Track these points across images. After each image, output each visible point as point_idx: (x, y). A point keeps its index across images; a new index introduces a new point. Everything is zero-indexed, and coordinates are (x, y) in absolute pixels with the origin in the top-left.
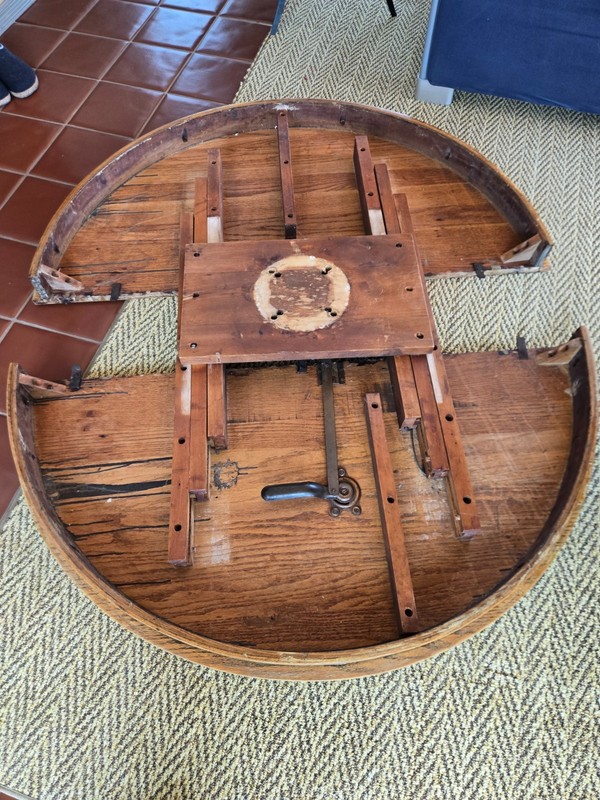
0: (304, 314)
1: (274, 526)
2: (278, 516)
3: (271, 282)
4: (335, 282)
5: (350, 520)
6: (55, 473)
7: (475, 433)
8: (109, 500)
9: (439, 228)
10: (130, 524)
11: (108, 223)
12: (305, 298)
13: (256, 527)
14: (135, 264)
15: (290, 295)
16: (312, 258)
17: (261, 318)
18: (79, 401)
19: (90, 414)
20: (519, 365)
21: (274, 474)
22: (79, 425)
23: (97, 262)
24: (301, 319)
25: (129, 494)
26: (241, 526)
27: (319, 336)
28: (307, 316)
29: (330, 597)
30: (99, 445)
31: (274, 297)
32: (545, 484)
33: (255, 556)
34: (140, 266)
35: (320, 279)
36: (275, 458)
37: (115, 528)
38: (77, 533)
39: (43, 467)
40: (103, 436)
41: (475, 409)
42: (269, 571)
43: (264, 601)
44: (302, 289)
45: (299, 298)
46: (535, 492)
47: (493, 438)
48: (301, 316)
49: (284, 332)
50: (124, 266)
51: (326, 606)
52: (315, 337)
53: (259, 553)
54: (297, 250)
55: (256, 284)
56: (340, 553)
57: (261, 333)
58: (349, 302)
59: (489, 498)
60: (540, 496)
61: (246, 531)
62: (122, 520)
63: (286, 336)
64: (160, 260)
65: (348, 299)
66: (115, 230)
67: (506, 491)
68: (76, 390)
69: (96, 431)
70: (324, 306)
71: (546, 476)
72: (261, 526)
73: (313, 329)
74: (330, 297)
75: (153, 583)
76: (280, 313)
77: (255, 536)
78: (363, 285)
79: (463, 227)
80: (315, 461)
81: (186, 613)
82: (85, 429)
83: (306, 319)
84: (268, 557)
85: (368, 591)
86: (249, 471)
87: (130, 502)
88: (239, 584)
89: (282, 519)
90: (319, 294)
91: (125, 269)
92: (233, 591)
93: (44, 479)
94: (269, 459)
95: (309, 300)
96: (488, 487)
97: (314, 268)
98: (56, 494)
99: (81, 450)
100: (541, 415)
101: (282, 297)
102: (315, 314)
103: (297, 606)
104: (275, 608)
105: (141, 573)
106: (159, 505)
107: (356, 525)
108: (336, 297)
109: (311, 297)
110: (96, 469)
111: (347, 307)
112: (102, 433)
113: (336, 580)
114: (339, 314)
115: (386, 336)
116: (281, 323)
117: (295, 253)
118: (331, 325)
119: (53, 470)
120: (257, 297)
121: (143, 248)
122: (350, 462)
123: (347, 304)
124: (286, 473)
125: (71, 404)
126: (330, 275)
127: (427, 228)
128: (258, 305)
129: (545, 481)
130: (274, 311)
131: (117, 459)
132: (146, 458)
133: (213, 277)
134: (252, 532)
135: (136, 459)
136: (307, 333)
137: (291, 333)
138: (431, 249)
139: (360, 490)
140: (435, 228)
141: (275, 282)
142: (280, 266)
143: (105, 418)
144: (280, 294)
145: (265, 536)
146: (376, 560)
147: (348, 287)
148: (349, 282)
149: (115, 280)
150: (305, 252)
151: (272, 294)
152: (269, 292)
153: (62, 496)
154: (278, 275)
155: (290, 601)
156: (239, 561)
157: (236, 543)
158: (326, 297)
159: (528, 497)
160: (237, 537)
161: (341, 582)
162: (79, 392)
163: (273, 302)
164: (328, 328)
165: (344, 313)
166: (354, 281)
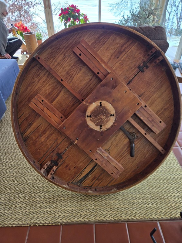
0: (107, 122)
1: (124, 154)
2: (123, 151)
3: (91, 120)
4: (106, 106)
5: (137, 140)
6: (74, 181)
7: (149, 99)
8: (90, 176)
9: (120, 61)
10: (98, 176)
11: (32, 140)
12: (103, 117)
13: (121, 156)
14: (54, 145)
15: (99, 119)
16: (94, 103)
17: (98, 131)
18: (61, 166)
19: (67, 166)
20: (148, 71)
21: (115, 144)
22: (67, 170)
23: (45, 153)
24: (107, 124)
25: (92, 172)
26: (118, 159)
27: (115, 124)
28: (108, 122)
29: (144, 156)
30: (76, 170)
31: (95, 123)
32: (169, 99)
33: (126, 161)
34: (56, 144)
35: (101, 108)
36: (113, 141)
37: (96, 179)
38: (90, 185)
39: (71, 182)
40: (75, 168)
41: (145, 93)
42: (130, 161)
43: (134, 166)
44: (100, 115)
45: (102, 119)
46: (169, 103)
47: (153, 97)
48: (107, 123)
49: (107, 130)
50: (52, 148)
51: (145, 158)
52: (115, 125)
53: (125, 160)
54: (88, 104)
55: (88, 124)
56: (140, 148)
57: (102, 135)
58: (114, 109)
59: (160, 112)
60: (170, 103)
61: (120, 159)
62: (96, 177)
63: (108, 131)
64: (59, 138)
65: (113, 108)
66: (36, 140)
67: (162, 108)
68: (58, 164)
69: (72, 168)
70: (109, 115)
71: (169, 97)
72: (122, 156)
73: (113, 124)
74: (109, 111)
75: (112, 180)
76: (101, 126)
77: (122, 158)
78: (114, 101)
79: (126, 55)
80: (121, 135)
81: (122, 179)
82: (70, 169)
83: (108, 123)
84: (128, 159)
85: (150, 149)
86: (110, 148)
87: (94, 173)
88: (127, 168)
89: (125, 151)
90: (105, 113)
91: (53, 148)
92: (127, 169)
93: (73, 184)
94: (112, 143)
95: (104, 117)
96: (159, 110)
97: (97, 106)
98: (79, 184)
99: (74, 173)
100: (160, 82)
101: (97, 122)
102: (110, 119)
103: (140, 162)
104: (136, 166)
105: (109, 181)
106: (100, 169)
107: (139, 140)
108: (110, 110)
109: (104, 116)
110: (81, 174)
111: (115, 111)
112: (74, 167)
113: (143, 152)
114: (115, 114)
115: (130, 111)
116: (104, 128)
117: (88, 106)
118: (116, 119)
119: (73, 181)
120: (92, 127)
121: (51, 138)
122: (128, 129)
123: (114, 110)
124: (118, 142)
125: (60, 168)
126: (103, 105)
127: (117, 64)
128: (94, 129)
129: (169, 98)
130: (99, 127)
131: (83, 169)
132: (88, 163)
133: (76, 131)
134: (121, 158)
135: (86, 165)
136: (112, 126)
137: (108, 129)
138: (123, 72)
139: (134, 133)
140: (119, 62)
141: (92, 119)
142: (88, 113)
143: (71, 164)
144: (96, 121)
145: (124, 157)
146: (147, 143)
147: (110, 105)
148: (109, 103)
149: (55, 153)
150: (91, 103)
151: (94, 123)
152: (93, 123)
153: (81, 183)
154: (90, 116)
155: (138, 162)
156: (124, 164)
157: (120, 162)
158: (108, 112)
159: (168, 105)
160: (119, 161)
161: (144, 152)
162: (59, 165)
163: (97, 125)
164: (116, 121)
165: (116, 113)
166: (110, 102)
